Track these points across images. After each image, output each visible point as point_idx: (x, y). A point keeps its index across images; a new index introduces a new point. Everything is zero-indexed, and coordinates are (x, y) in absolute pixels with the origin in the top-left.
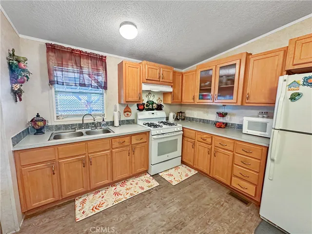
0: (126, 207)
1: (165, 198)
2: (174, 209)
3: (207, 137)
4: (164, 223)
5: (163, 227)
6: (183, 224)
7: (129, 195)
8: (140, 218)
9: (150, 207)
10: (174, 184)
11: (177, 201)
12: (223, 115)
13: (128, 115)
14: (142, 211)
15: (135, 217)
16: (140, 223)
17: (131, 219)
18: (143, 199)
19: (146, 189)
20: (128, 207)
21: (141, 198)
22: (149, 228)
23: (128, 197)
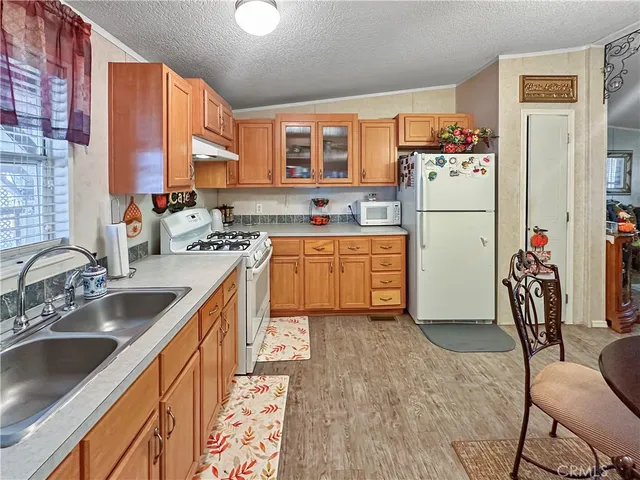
0: (301, 467)
1: (327, 386)
2: (359, 388)
3: (326, 244)
4: (378, 415)
5: (384, 421)
6: (393, 393)
7: (268, 445)
8: (348, 450)
9: (333, 420)
10: (308, 357)
11: (346, 375)
12: (319, 203)
13: (135, 229)
14: (335, 438)
15: (339, 457)
16: (358, 454)
17: (340, 467)
18: (304, 421)
19: (282, 402)
20: (303, 462)
21: (299, 425)
22: (377, 443)
23: (274, 448)
